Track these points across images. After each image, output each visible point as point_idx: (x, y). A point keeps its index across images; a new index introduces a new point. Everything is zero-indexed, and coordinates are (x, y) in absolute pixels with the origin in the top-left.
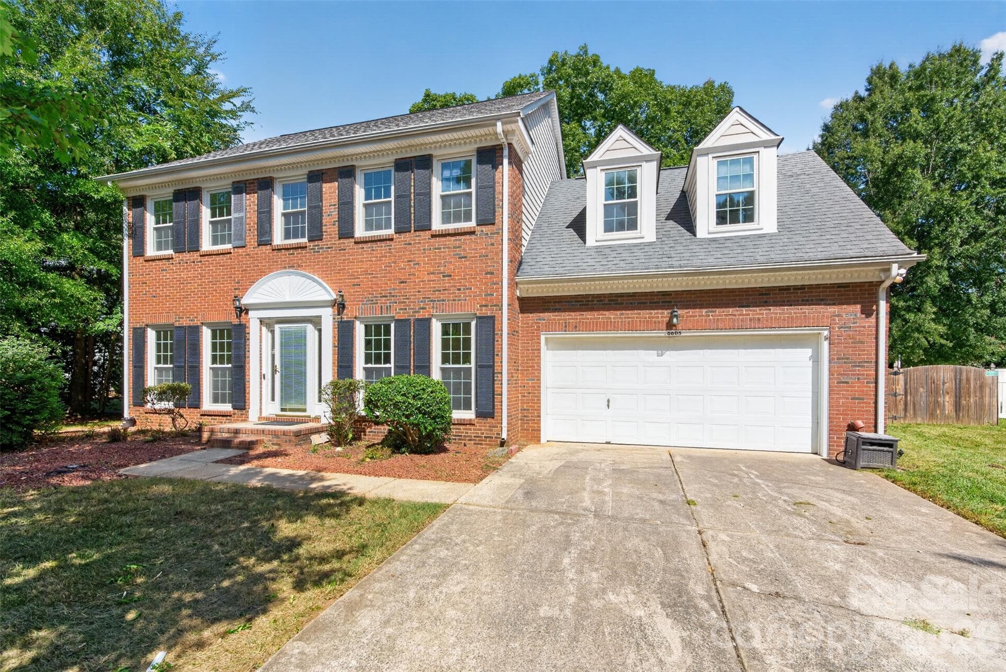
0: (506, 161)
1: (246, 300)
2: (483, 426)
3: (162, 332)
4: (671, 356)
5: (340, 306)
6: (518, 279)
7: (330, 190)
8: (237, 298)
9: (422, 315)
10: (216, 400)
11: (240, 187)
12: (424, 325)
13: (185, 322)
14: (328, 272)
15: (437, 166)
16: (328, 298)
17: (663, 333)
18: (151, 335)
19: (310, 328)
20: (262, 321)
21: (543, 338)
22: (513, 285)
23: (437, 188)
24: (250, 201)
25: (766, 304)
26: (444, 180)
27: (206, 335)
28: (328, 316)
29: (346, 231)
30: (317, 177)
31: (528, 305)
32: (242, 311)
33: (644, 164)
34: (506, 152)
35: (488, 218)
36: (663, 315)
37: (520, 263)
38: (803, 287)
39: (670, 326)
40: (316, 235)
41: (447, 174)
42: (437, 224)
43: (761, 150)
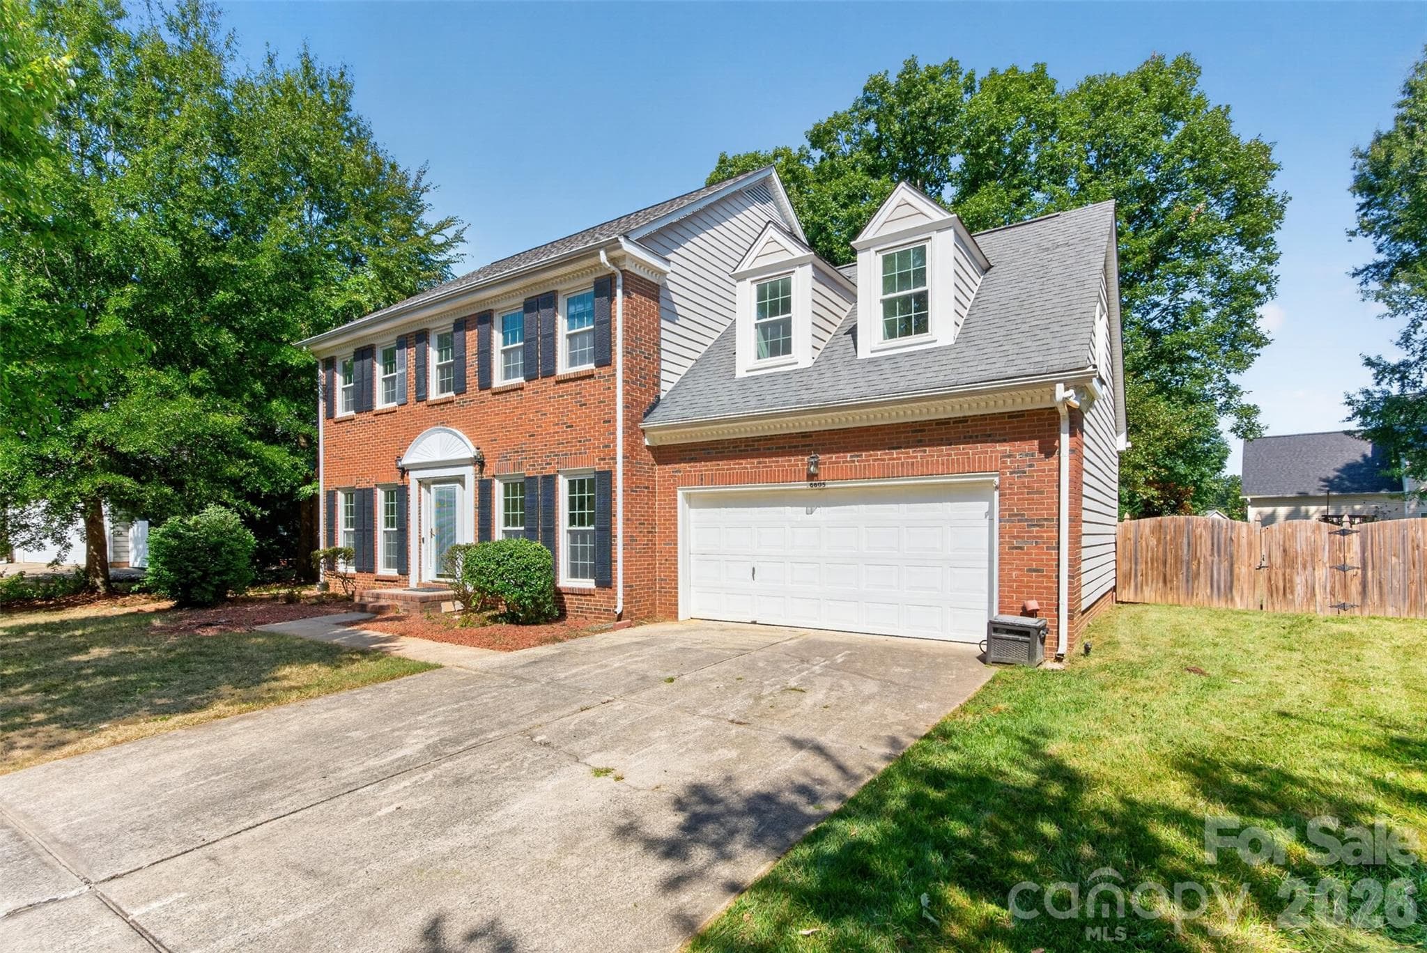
0: (619, 292)
1: (407, 460)
2: (601, 597)
3: (350, 493)
4: (822, 513)
5: (480, 463)
6: (642, 426)
7: (472, 336)
8: (399, 459)
9: (549, 471)
10: (387, 565)
11: (403, 342)
12: (550, 481)
13: (364, 485)
14: (472, 428)
15: (562, 303)
16: (471, 455)
17: (804, 485)
18: (341, 497)
19: (458, 486)
20: (421, 482)
21: (680, 493)
22: (633, 431)
23: (562, 326)
24: (410, 354)
25: (920, 443)
26: (570, 317)
27: (380, 495)
28: (470, 473)
29: (485, 383)
30: (461, 325)
31: (664, 454)
32: (404, 471)
33: (797, 269)
34: (620, 281)
35: (604, 359)
36: (801, 462)
37: (653, 406)
38: (964, 420)
39: (811, 477)
40: (461, 390)
41: (572, 310)
42: (563, 368)
43: (934, 235)
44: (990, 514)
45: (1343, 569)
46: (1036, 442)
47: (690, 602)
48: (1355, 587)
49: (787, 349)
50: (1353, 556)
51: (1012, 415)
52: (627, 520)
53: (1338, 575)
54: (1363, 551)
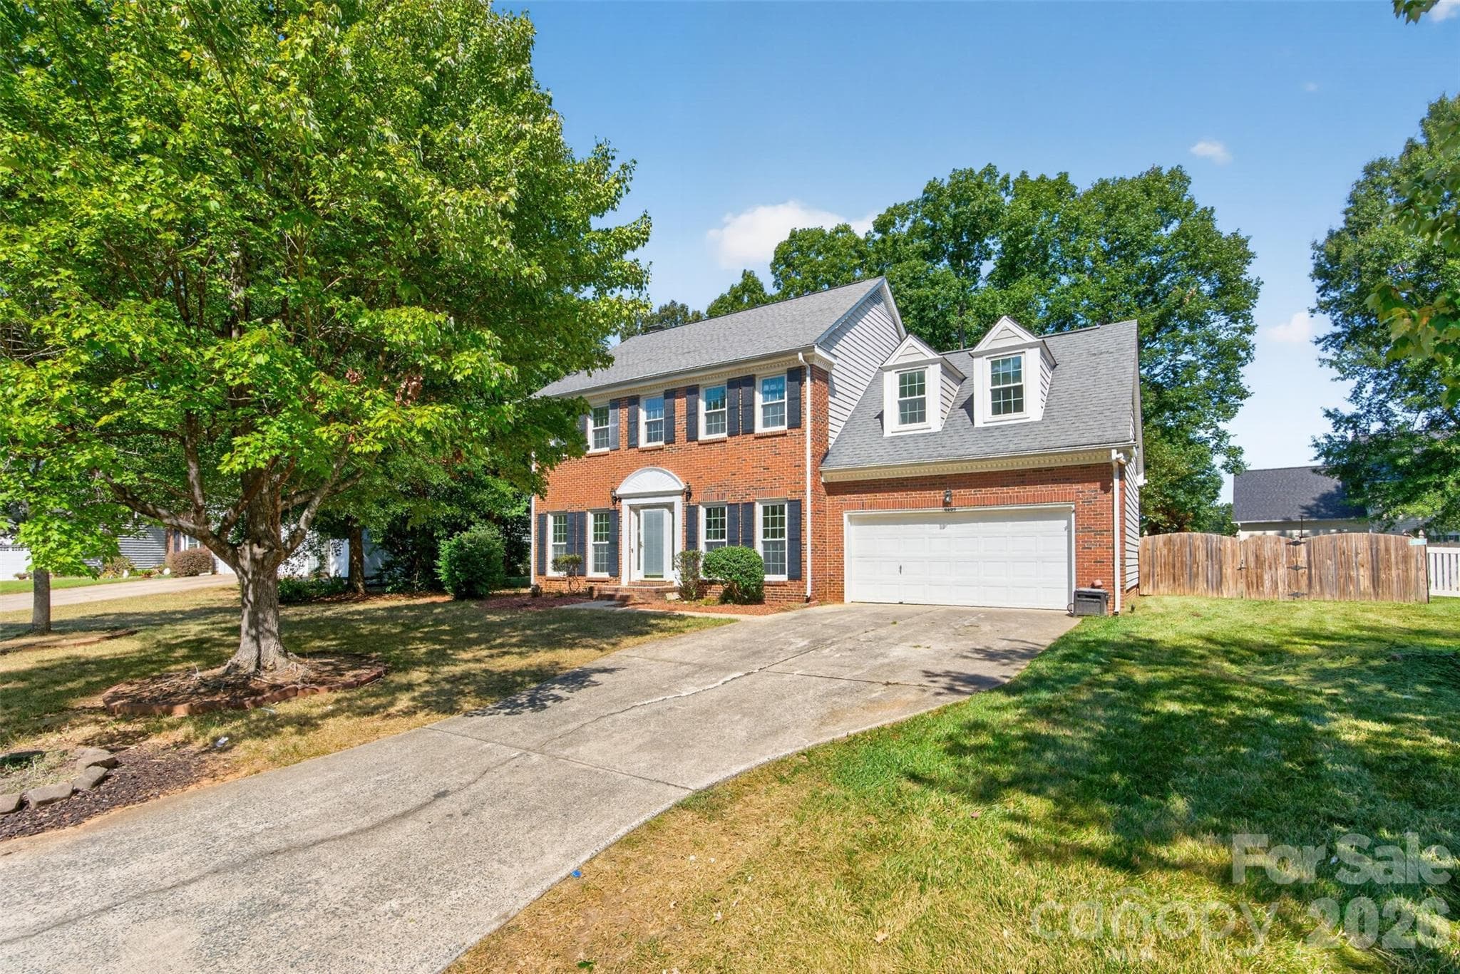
0: (808, 379)
1: (619, 492)
2: (793, 588)
3: (558, 517)
4: (952, 529)
5: (688, 494)
6: (821, 469)
7: (681, 404)
8: (613, 490)
9: (749, 499)
10: (596, 570)
11: (616, 404)
12: (750, 507)
13: (575, 509)
14: (679, 470)
15: (758, 383)
16: (680, 488)
17: (941, 510)
18: (550, 519)
19: (666, 511)
20: (631, 507)
21: (845, 516)
22: (817, 473)
23: (759, 399)
24: (623, 413)
25: (1023, 483)
26: (765, 393)
27: (590, 518)
28: (678, 501)
29: (692, 435)
30: (671, 394)
31: (834, 488)
32: (617, 499)
33: (929, 366)
34: (808, 372)
35: (796, 423)
36: (939, 495)
37: (826, 455)
38: (1051, 469)
39: (946, 504)
40: (671, 440)
41: (766, 388)
42: (759, 429)
43: (1027, 350)
44: (1069, 528)
45: (1296, 568)
46: (1098, 484)
47: (854, 590)
48: (1304, 582)
49: (922, 418)
50: (1302, 559)
51: (1082, 467)
52: (814, 533)
53: (1293, 572)
54: (1309, 556)
